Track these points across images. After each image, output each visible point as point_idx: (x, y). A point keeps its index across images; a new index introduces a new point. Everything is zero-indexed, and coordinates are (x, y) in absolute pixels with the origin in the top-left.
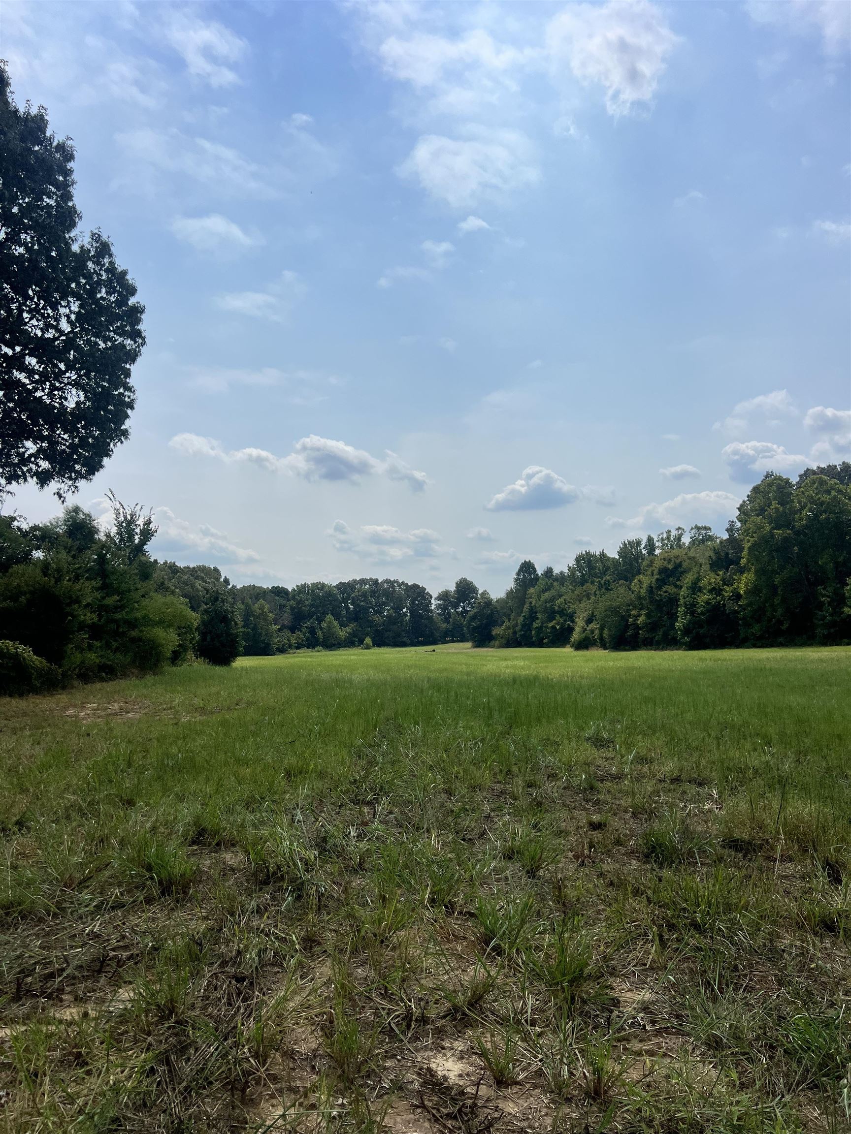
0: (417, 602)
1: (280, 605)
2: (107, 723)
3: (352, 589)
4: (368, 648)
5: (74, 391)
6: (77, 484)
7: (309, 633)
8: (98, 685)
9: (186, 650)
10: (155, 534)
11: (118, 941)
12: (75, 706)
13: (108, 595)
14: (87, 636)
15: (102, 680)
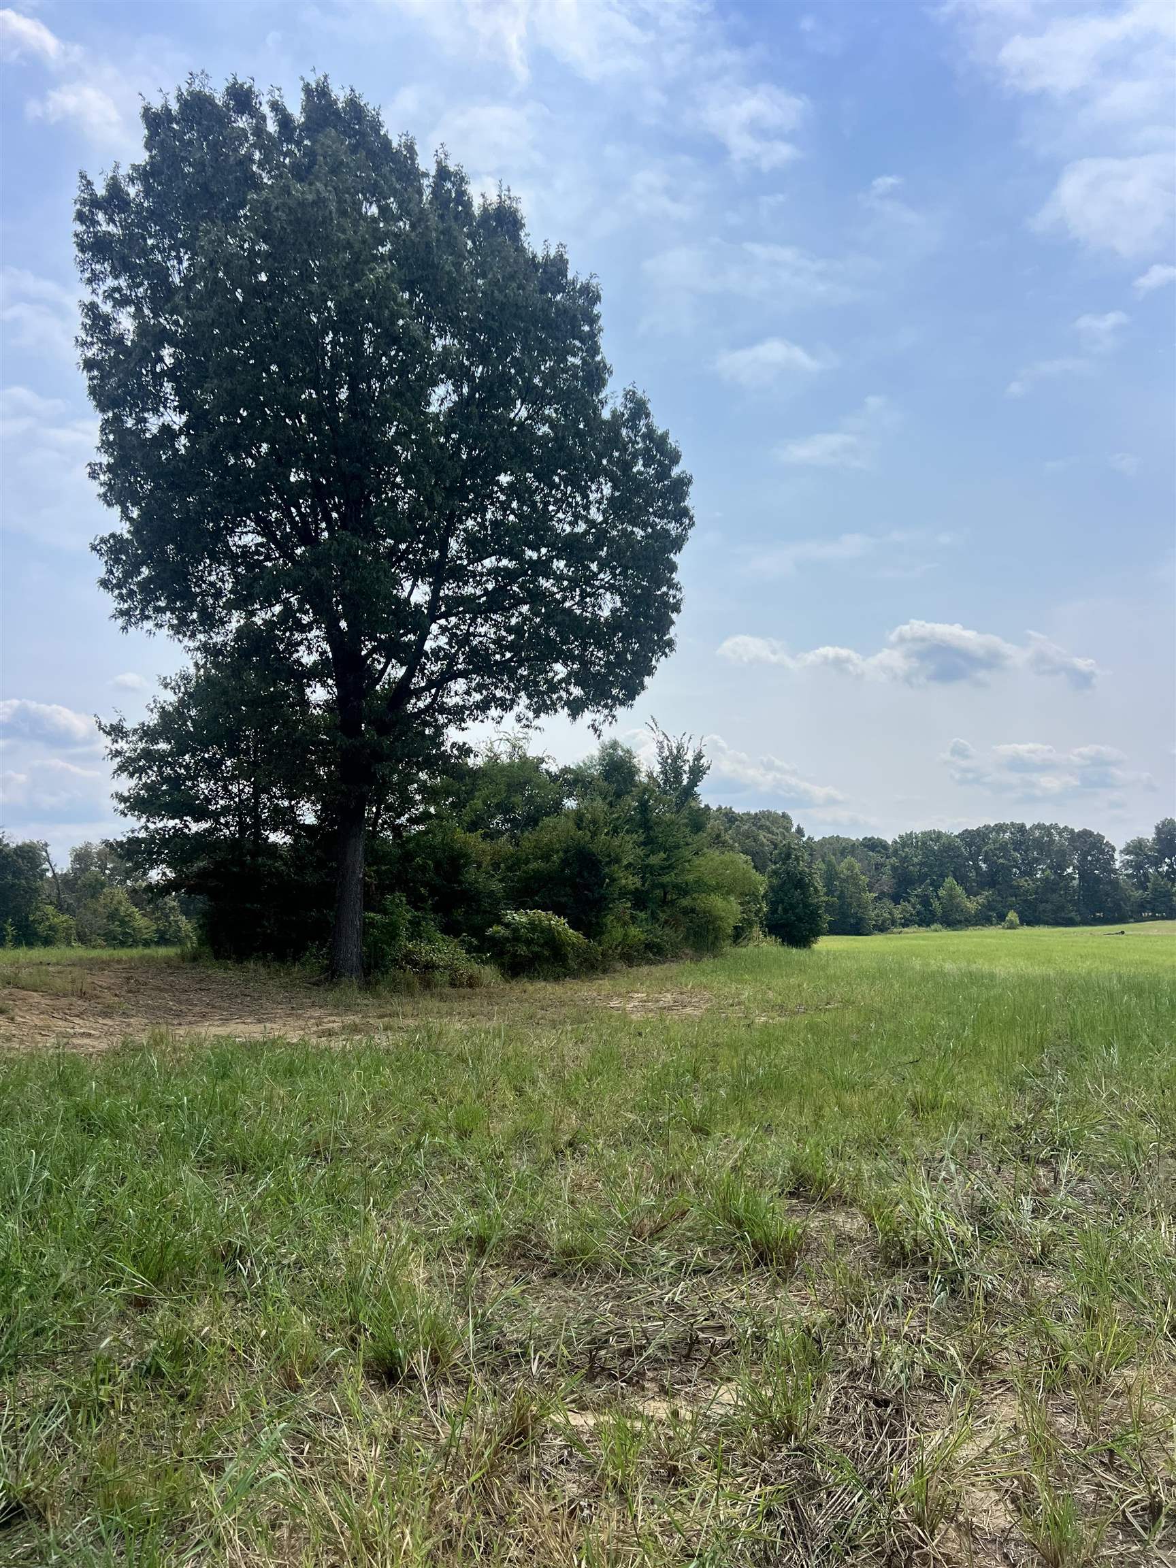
0: (1089, 858)
1: (876, 864)
2: (662, 1020)
3: (984, 840)
4: (1012, 926)
5: (608, 595)
6: (614, 713)
7: (920, 903)
8: (645, 969)
9: (750, 924)
10: (708, 772)
11: (706, 1320)
12: (619, 995)
13: (653, 852)
14: (629, 905)
15: (650, 962)
